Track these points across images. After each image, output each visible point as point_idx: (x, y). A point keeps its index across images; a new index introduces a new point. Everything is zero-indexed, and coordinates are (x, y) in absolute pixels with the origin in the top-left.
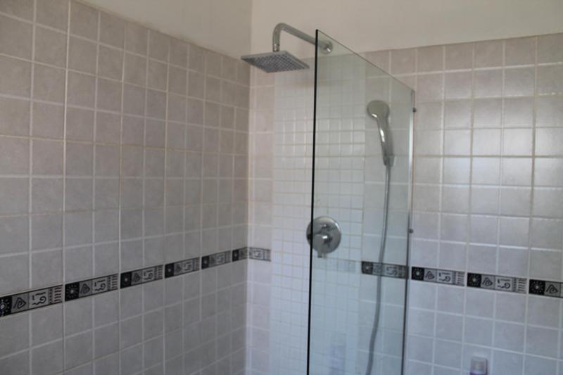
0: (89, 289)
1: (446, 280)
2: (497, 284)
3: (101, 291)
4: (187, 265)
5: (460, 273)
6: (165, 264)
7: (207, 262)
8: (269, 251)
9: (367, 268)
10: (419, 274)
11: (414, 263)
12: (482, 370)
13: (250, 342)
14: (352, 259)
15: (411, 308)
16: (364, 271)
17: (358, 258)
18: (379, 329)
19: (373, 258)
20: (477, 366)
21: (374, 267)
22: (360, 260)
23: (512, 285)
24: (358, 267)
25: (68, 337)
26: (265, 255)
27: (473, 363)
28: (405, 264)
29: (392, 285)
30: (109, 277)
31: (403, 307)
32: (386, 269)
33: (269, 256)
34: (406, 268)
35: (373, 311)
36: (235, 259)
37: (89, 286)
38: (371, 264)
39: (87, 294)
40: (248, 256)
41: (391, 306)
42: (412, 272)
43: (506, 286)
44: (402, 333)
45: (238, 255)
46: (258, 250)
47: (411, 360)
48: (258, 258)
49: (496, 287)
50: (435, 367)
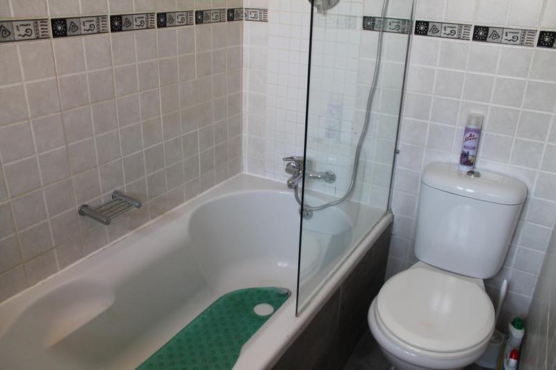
0: (78, 28)
1: (451, 35)
2: (504, 37)
3: (90, 32)
4: (180, 17)
5: (466, 26)
6: (156, 12)
7: (201, 17)
8: (266, 11)
9: (369, 23)
10: (423, 28)
11: (419, 17)
12: (477, 125)
13: (246, 108)
14: (353, 14)
15: (411, 64)
16: (365, 27)
17: (360, 14)
18: (377, 87)
19: (376, 12)
20: (473, 122)
21: (376, 23)
22: (362, 15)
23: (520, 37)
24: (360, 22)
25: (62, 76)
26: (261, 15)
27: (470, 117)
28: (409, 18)
29: (394, 40)
30: (98, 17)
31: (404, 64)
32: (388, 23)
33: (265, 16)
34: (410, 22)
35: (373, 69)
36: (231, 19)
37: (78, 25)
38: (373, 19)
39: (75, 33)
40: (244, 18)
41: (391, 64)
42: (416, 26)
43: (514, 39)
44: (401, 91)
45: (233, 15)
46: (254, 10)
47: (407, 118)
48: (254, 19)
49: (503, 41)
50: (431, 124)
